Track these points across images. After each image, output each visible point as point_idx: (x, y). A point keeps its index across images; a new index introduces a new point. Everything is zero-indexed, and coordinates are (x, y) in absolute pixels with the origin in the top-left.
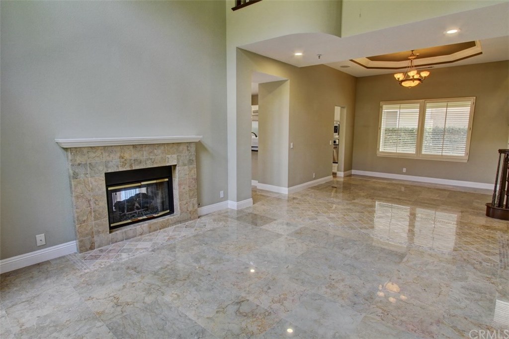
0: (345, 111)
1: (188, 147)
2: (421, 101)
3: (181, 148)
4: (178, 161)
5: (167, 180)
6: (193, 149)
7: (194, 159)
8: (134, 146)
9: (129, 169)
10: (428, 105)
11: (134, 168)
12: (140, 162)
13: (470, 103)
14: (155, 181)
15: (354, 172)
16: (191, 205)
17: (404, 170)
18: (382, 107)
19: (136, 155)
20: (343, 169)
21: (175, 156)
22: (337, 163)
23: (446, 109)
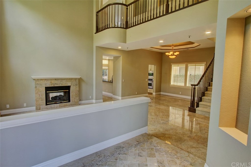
0: (156, 66)
1: (75, 80)
2: (186, 63)
3: (73, 80)
4: (71, 84)
5: (68, 90)
6: (77, 81)
7: (78, 84)
8: (55, 79)
9: (53, 86)
10: (189, 65)
11: (55, 86)
12: (57, 84)
13: (204, 64)
14: (63, 91)
15: (162, 93)
16: (76, 99)
17: (180, 93)
18: (172, 65)
19: (56, 82)
20: (155, 92)
21: (70, 83)
22: (153, 89)
23: (195, 67)
